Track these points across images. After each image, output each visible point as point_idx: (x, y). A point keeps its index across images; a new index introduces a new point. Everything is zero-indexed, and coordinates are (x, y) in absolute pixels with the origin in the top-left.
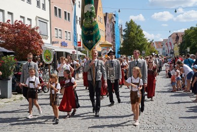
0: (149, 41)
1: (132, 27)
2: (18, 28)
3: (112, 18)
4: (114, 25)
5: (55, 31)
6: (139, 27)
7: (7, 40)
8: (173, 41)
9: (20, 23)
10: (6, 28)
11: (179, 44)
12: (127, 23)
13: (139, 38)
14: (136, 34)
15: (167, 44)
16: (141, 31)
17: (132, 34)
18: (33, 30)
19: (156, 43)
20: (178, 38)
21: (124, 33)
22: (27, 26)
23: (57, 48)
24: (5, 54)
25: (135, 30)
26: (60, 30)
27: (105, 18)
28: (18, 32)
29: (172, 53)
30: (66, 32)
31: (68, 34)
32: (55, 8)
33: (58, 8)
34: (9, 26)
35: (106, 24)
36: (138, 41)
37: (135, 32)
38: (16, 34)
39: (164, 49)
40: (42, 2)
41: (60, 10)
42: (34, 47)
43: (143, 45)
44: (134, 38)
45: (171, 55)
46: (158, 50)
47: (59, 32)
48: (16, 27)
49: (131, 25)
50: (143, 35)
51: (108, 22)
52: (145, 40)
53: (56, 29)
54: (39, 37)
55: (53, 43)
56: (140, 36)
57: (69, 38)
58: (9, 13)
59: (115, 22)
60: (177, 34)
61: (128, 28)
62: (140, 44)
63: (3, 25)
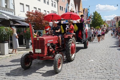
0: (104, 21)
3: (87, 11)
4: (87, 14)
6: (99, 14)
8: (115, 20)
9: (38, 12)
11: (119, 21)
12: (93, 13)
13: (99, 19)
14: (98, 17)
15: (112, 22)
16: (100, 16)
17: (96, 17)
18: (44, 15)
19: (107, 21)
20: (118, 19)
21: (92, 17)
27: (84, 11)
29: (115, 26)
32: (60, 6)
33: (61, 6)
36: (99, 20)
39: (111, 24)
40: (54, 4)
41: (62, 7)
43: (101, 22)
44: (97, 19)
45: (115, 27)
46: (108, 24)
49: (95, 14)
50: (101, 18)
51: (85, 12)
52: (102, 20)
58: (39, 9)
60: (117, 17)
61: (94, 15)
62: (100, 22)
63: (29, 13)
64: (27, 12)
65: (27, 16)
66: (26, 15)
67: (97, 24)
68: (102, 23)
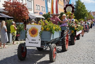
0: (88, 12)
1: (79, 3)
2: (15, 4)
5: (36, 6)
6: (83, 3)
7: (9, 11)
9: (16, 2)
10: (9, 5)
12: (76, 1)
14: (81, 8)
16: (84, 6)
17: (79, 8)
18: (23, 5)
19: (93, 12)
22: (20, 3)
23: (37, 16)
24: (8, 19)
25: (80, 5)
26: (39, 6)
28: (15, 7)
30: (42, 7)
31: (43, 8)
34: (10, 4)
35: (64, 2)
36: (83, 11)
37: (81, 6)
38: (14, 8)
42: (24, 15)
44: (80, 10)
46: (94, 16)
47: (38, 7)
48: (14, 4)
50: (85, 8)
51: (65, 1)
52: (86, 11)
53: (37, 5)
54: (27, 9)
55: (35, 13)
56: (83, 9)
57: (43, 10)
59: (69, 1)
61: (77, 4)
62: (84, 13)
63: (7, 3)
64: (4, 2)
65: (4, 6)
66: (2, 5)
67: (80, 15)
68: (86, 14)
